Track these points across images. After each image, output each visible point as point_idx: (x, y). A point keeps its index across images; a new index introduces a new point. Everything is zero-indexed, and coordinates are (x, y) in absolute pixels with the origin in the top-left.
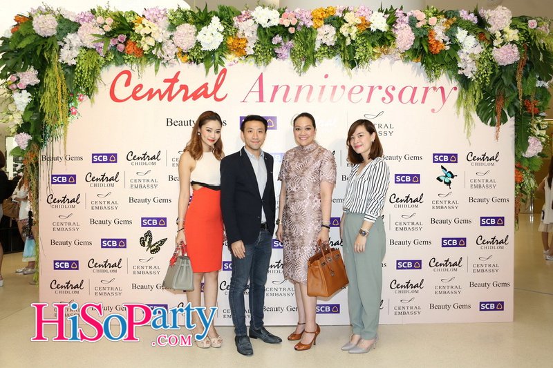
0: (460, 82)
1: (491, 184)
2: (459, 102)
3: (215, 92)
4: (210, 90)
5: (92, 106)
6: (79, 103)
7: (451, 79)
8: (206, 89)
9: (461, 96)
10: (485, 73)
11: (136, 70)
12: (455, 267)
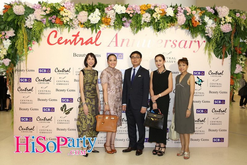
0: (207, 39)
1: (219, 85)
2: (206, 48)
4: (94, 40)
5: (39, 46)
6: (33, 45)
7: (202, 37)
8: (92, 40)
9: (206, 45)
10: (217, 36)
11: (60, 30)
12: (202, 122)
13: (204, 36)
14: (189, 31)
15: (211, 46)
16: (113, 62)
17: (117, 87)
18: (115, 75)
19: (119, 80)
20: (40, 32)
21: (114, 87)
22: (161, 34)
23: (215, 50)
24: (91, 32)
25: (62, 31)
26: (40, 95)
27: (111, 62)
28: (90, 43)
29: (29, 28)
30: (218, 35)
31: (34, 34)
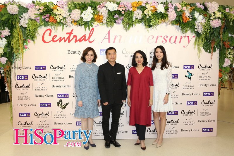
0: (196, 34)
1: (208, 78)
2: (195, 43)
3: (89, 39)
4: (87, 37)
5: (34, 45)
6: (28, 43)
7: (192, 33)
8: (85, 37)
9: (196, 40)
10: (206, 31)
11: (54, 29)
12: (192, 114)
14: (180, 27)
15: (200, 41)
20: (34, 30)
22: (152, 30)
23: (204, 44)
24: (84, 30)
25: (56, 29)
26: (37, 91)
28: (83, 41)
29: (24, 27)
31: (29, 33)
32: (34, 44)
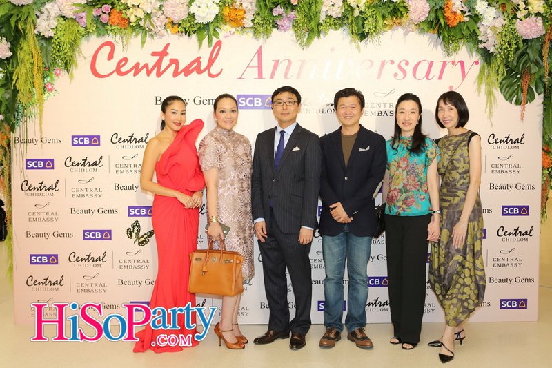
0: (482, 56)
1: (515, 169)
2: (480, 78)
3: (209, 67)
4: (204, 65)
5: (71, 82)
6: (55, 78)
7: (471, 52)
8: (200, 63)
9: (482, 72)
10: (507, 48)
11: (120, 42)
13: (475, 50)
14: (439, 36)
15: (493, 73)
16: (228, 115)
17: (242, 176)
18: (234, 147)
19: (245, 159)
20: (72, 45)
21: (234, 177)
22: (368, 46)
23: (504, 82)
24: (197, 45)
25: (127, 43)
26: (76, 199)
27: (222, 116)
28: (195, 72)
29: (47, 36)
30: (510, 45)
31: (58, 51)
32: (69, 80)
